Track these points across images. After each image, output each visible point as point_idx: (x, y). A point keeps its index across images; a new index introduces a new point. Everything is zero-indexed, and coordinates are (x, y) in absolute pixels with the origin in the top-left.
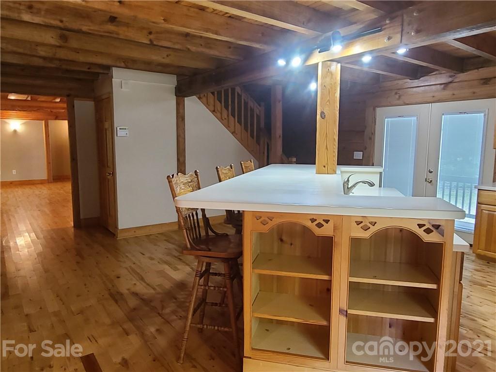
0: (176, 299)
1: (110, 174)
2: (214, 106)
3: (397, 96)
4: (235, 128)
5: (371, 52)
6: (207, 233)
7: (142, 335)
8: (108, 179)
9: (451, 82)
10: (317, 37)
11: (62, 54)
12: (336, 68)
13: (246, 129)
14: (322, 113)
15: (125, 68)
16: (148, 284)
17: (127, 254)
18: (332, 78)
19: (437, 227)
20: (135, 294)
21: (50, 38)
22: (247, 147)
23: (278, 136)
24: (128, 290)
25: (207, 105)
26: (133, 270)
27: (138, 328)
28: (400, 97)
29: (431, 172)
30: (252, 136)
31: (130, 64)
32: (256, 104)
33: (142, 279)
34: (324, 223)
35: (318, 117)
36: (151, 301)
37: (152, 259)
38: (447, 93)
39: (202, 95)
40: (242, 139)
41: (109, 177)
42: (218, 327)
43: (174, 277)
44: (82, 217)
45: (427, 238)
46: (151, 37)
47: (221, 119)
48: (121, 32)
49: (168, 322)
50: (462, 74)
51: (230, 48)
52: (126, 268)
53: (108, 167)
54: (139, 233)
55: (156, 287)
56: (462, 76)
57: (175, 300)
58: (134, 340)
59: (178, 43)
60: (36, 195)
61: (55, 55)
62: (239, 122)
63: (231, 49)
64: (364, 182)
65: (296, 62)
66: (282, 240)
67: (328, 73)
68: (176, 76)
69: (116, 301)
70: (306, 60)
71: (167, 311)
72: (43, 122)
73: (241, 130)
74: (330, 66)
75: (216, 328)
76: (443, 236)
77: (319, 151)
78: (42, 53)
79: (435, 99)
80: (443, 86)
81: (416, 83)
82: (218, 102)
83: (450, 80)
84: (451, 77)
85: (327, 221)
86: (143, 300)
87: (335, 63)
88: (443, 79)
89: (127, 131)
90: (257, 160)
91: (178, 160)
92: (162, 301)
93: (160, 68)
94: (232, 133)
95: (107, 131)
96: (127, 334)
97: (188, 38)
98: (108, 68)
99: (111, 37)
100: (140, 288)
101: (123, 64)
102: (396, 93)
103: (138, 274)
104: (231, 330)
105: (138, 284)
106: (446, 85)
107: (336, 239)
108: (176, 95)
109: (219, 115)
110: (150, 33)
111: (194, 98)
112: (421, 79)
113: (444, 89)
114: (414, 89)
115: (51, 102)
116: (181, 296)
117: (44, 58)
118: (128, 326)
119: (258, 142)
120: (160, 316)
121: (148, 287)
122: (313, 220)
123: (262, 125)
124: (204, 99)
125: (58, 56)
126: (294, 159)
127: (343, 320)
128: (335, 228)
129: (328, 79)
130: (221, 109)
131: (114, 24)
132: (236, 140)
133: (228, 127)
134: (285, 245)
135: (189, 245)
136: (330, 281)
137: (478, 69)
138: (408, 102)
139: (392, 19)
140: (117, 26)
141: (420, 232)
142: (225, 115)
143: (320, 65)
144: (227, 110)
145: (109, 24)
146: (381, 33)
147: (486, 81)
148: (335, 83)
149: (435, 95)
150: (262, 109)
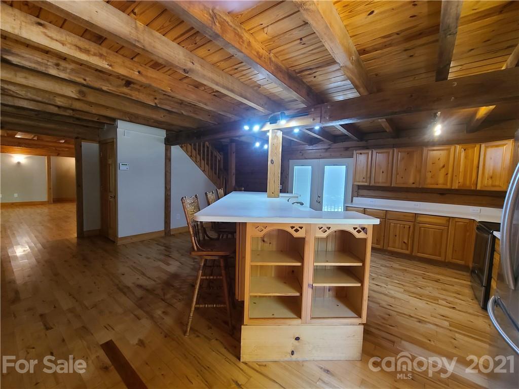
0: (173, 286)
1: (112, 197)
2: (191, 153)
3: (301, 154)
4: (205, 168)
5: (298, 127)
6: (204, 238)
7: (152, 317)
8: (110, 201)
9: (329, 148)
10: (269, 115)
11: (78, 105)
12: (280, 134)
13: (212, 168)
14: (272, 160)
15: (128, 121)
16: (149, 278)
17: (128, 256)
18: (277, 140)
19: (363, 229)
20: (140, 286)
21: (71, 92)
22: (212, 180)
23: (232, 173)
24: (134, 283)
25: (187, 152)
26: (134, 267)
27: (147, 312)
28: (303, 154)
29: (319, 197)
30: (215, 173)
31: (133, 119)
32: (218, 154)
33: (144, 274)
34: (299, 229)
35: (269, 163)
36: (154, 290)
37: (148, 258)
38: (328, 154)
39: (183, 145)
41: (111, 200)
42: (216, 305)
43: (168, 270)
44: (85, 230)
46: (156, 101)
47: (196, 162)
48: (133, 95)
49: (170, 305)
50: (335, 144)
51: (209, 115)
52: (128, 267)
53: (110, 192)
54: (135, 240)
55: (156, 279)
57: (172, 288)
58: (146, 323)
59: (175, 108)
60: (38, 214)
61: (71, 106)
62: (208, 164)
63: (210, 117)
64: (297, 203)
65: (256, 128)
66: (264, 241)
67: (275, 137)
68: (165, 131)
69: (125, 294)
70: (262, 127)
71: (168, 296)
72: (46, 157)
73: (209, 170)
74: (277, 133)
75: (215, 306)
76: (367, 234)
77: (269, 183)
78: (59, 103)
79: (321, 157)
81: (311, 147)
82: (194, 151)
83: (329, 147)
84: (329, 145)
85: (301, 228)
86: (147, 290)
87: (280, 131)
88: (326, 147)
89: (127, 166)
91: (166, 188)
92: (162, 289)
93: (156, 124)
94: (203, 171)
95: (111, 166)
96: (139, 319)
97: (182, 105)
98: (114, 120)
99: (125, 97)
100: (143, 281)
101: (128, 119)
102: (301, 152)
103: (140, 270)
104: (225, 306)
105: (140, 277)
106: (327, 149)
107: (307, 239)
108: (165, 144)
109: (194, 159)
110: (156, 99)
111: (178, 147)
112: (315, 145)
113: (326, 151)
114: (310, 151)
115: (55, 142)
116: (177, 284)
117: (59, 107)
118: (139, 312)
119: (219, 178)
120: (164, 301)
121: (149, 279)
122: (292, 227)
123: (222, 166)
124: (185, 148)
125: (73, 107)
126: (243, 189)
127: (310, 290)
128: (306, 232)
129: (276, 140)
130: (196, 155)
131: (129, 88)
132: (205, 176)
133: (200, 167)
134: (265, 244)
135: (196, 248)
136: (302, 267)
137: (343, 142)
138: (307, 158)
139: (315, 108)
140: (131, 90)
141: (354, 232)
142: (198, 160)
143: (271, 131)
144: (200, 156)
145: (125, 87)
146: (309, 116)
147: (347, 149)
148: (280, 143)
149: (321, 154)
150: (222, 157)
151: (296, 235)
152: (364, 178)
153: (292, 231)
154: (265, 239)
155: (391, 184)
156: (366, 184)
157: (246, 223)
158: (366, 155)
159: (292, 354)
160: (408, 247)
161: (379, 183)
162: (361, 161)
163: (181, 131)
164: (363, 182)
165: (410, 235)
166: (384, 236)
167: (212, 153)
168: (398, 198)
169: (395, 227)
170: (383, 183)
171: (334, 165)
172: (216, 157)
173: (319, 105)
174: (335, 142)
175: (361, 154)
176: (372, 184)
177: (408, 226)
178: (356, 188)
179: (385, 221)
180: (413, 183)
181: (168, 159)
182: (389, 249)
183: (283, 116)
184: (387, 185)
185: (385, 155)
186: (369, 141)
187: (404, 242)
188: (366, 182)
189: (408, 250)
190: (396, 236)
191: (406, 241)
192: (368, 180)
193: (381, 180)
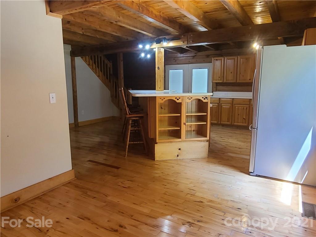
2: (89, 62)
4: (99, 74)
5: (174, 46)
9: (195, 56)
10: (155, 38)
12: (163, 50)
13: (104, 74)
14: (158, 67)
18: (161, 54)
19: (206, 98)
25: (86, 61)
28: (176, 61)
30: (107, 78)
32: (108, 62)
34: (179, 99)
35: (156, 69)
38: (194, 60)
40: (102, 79)
45: (204, 101)
46: (83, 31)
47: (92, 69)
56: (200, 54)
59: (93, 34)
62: (101, 71)
65: (148, 47)
66: (162, 108)
67: (160, 52)
68: (70, 46)
70: (151, 46)
73: (102, 75)
74: (160, 49)
76: (208, 100)
77: (157, 82)
79: (189, 62)
80: (192, 57)
81: (182, 55)
82: (91, 61)
83: (195, 54)
84: (195, 53)
87: (162, 48)
88: (193, 54)
90: (110, 90)
91: (73, 90)
94: (98, 76)
97: (97, 32)
102: (174, 59)
107: (182, 103)
108: (71, 56)
109: (91, 67)
110: (83, 29)
111: (79, 58)
112: (184, 53)
113: (193, 58)
114: (181, 58)
119: (110, 81)
122: (176, 98)
123: (112, 72)
124: (84, 58)
127: (185, 126)
128: (182, 100)
129: (160, 54)
130: (93, 64)
131: (69, 24)
132: (100, 81)
133: (96, 73)
134: (162, 110)
135: (128, 114)
136: (181, 116)
137: (205, 51)
138: (179, 63)
139: (184, 36)
140: (70, 25)
141: (203, 99)
142: (94, 67)
143: (157, 48)
144: (95, 64)
145: (68, 24)
146: (180, 40)
147: (208, 56)
148: (163, 56)
149: (190, 61)
150: (111, 64)
151: (178, 101)
152: (219, 77)
153: (176, 100)
154: (163, 107)
155: (237, 81)
156: (221, 81)
157: (156, 97)
158: (220, 61)
159: (178, 156)
160: (246, 121)
161: (229, 80)
162: (217, 65)
163: (85, 46)
164: (219, 80)
165: (247, 113)
166: (232, 116)
167: (104, 61)
168: (242, 90)
169: (238, 109)
170: (231, 80)
171: (199, 68)
172: (107, 65)
173: (186, 34)
174: (199, 51)
175: (217, 60)
176: (225, 81)
177: (246, 108)
178: (215, 85)
179: (233, 105)
180: (250, 79)
181: (73, 67)
182: (235, 124)
183: (165, 39)
184: (234, 81)
185: (233, 61)
186: (223, 50)
187: (244, 118)
188: (221, 80)
189: (246, 123)
190: (239, 115)
191: (245, 117)
192: (222, 79)
193: (230, 78)
